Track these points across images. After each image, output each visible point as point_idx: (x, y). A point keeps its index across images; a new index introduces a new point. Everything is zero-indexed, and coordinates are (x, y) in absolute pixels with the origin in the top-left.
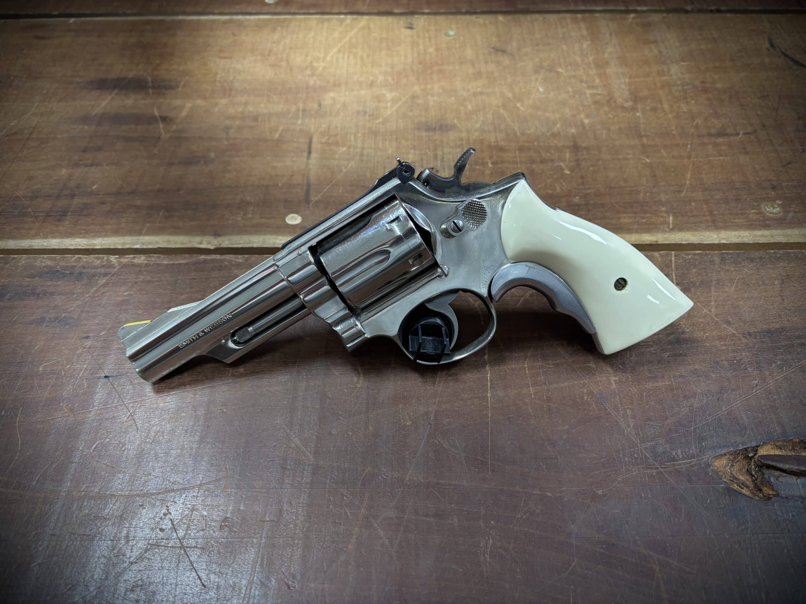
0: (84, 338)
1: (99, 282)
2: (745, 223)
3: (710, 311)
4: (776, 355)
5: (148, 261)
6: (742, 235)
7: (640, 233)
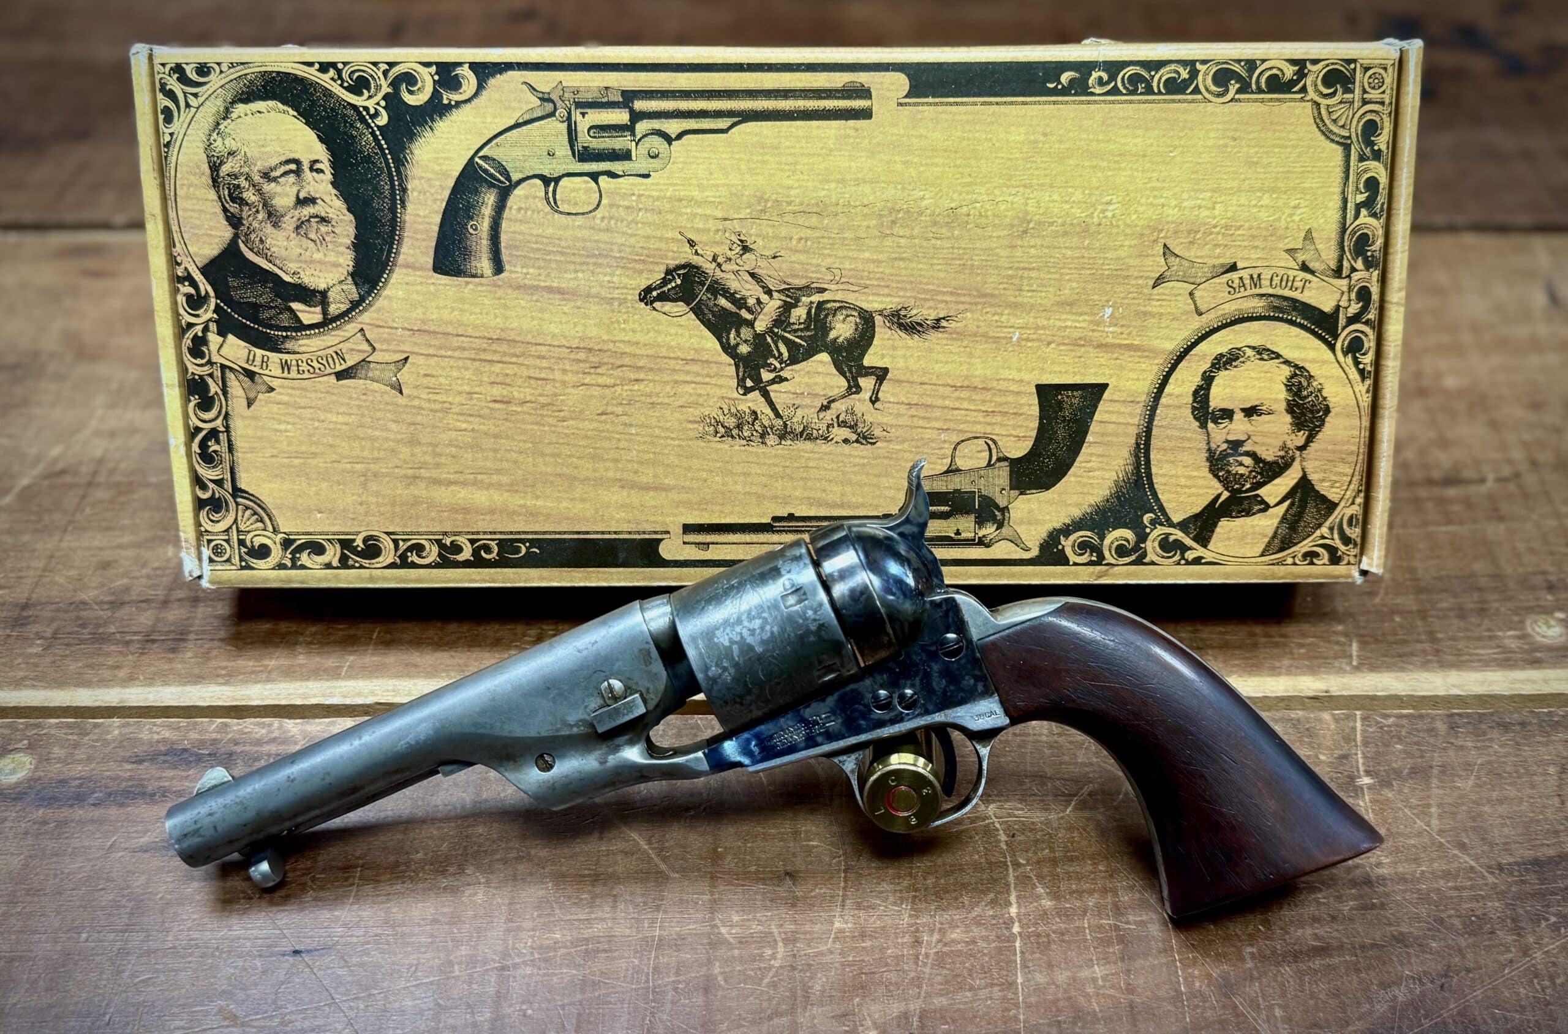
2: (1496, 657)
3: (1428, 825)
4: (1548, 906)
6: (1489, 679)
7: (1296, 675)
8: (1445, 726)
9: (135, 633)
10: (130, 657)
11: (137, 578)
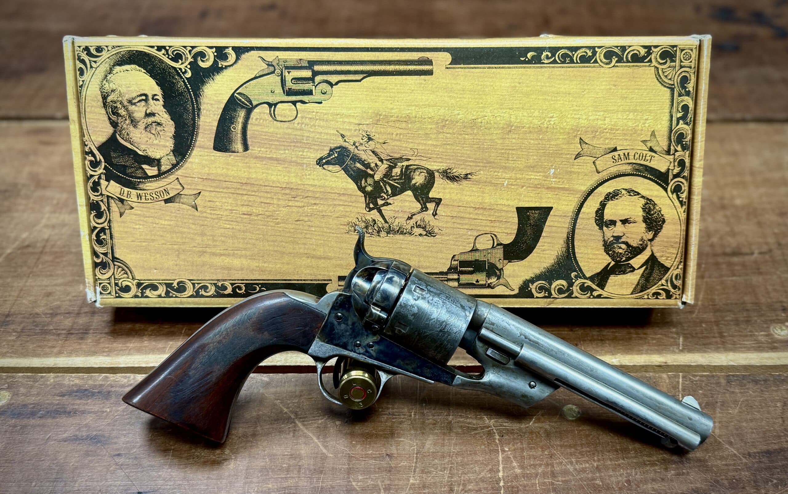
0: (114, 456)
2: (753, 345)
4: (773, 475)
6: (750, 357)
7: (650, 354)
8: (725, 381)
9: (63, 330)
10: (60, 342)
11: (64, 301)
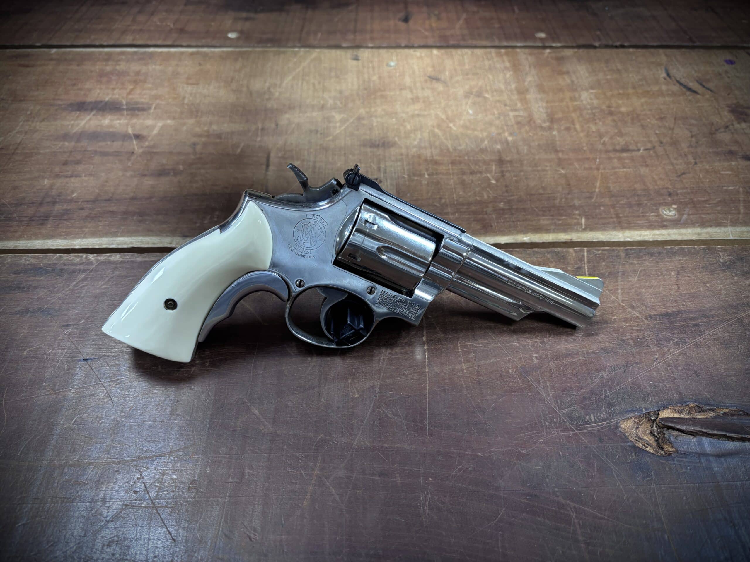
0: (64, 326)
1: (78, 277)
2: (646, 224)
3: (617, 298)
4: (673, 334)
5: (123, 258)
6: (643, 234)
7: (557, 232)
8: (624, 254)
9: (26, 217)
10: (22, 227)
11: (29, 193)
